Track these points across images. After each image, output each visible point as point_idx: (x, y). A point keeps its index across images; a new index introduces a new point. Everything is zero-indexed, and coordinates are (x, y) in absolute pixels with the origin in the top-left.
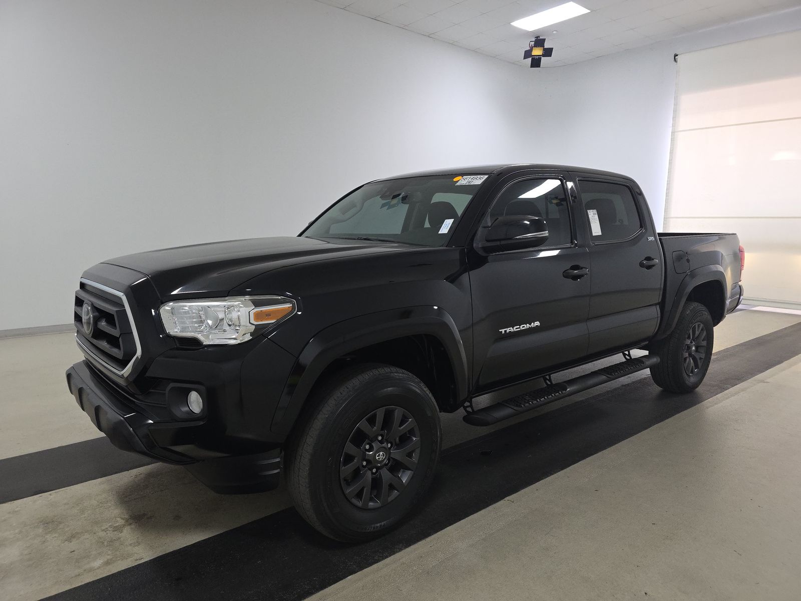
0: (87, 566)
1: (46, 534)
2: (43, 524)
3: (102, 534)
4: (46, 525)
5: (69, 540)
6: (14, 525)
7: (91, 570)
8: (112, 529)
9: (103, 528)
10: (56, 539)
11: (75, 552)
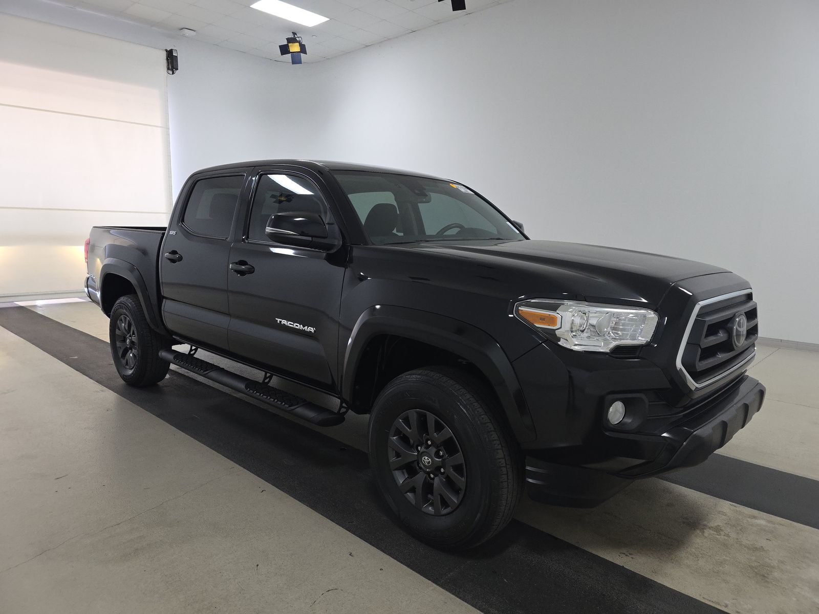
0: (769, 525)
1: (774, 567)
2: (768, 578)
3: (733, 535)
4: (766, 575)
5: (762, 549)
6: (794, 599)
7: (769, 522)
8: (721, 533)
9: (726, 538)
10: (771, 558)
11: (767, 538)
